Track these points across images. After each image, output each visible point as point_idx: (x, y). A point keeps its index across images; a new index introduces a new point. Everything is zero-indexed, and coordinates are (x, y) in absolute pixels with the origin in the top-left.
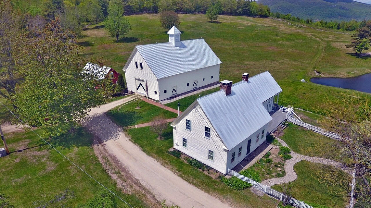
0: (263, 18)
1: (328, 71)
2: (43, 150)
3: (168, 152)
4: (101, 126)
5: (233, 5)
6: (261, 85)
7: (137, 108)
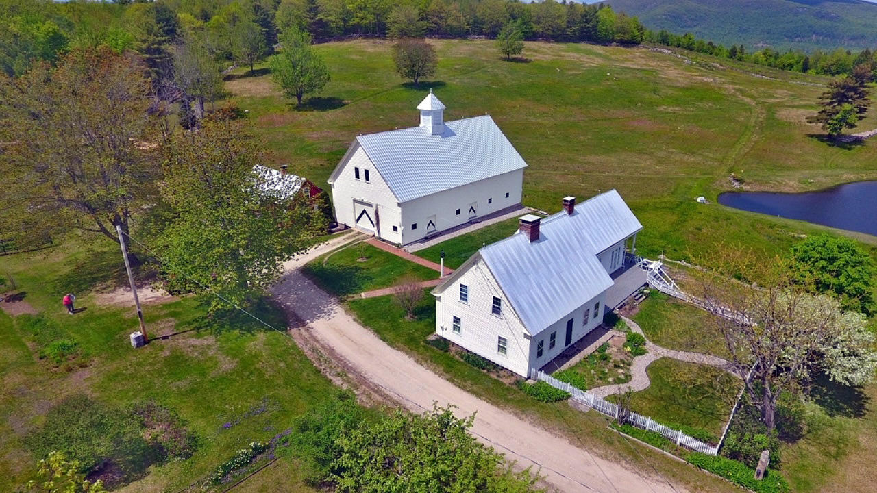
0: (628, 47)
1: (760, 179)
2: (206, 337)
3: (425, 341)
4: (296, 294)
5: (559, 17)
6: (599, 216)
7: (360, 260)
